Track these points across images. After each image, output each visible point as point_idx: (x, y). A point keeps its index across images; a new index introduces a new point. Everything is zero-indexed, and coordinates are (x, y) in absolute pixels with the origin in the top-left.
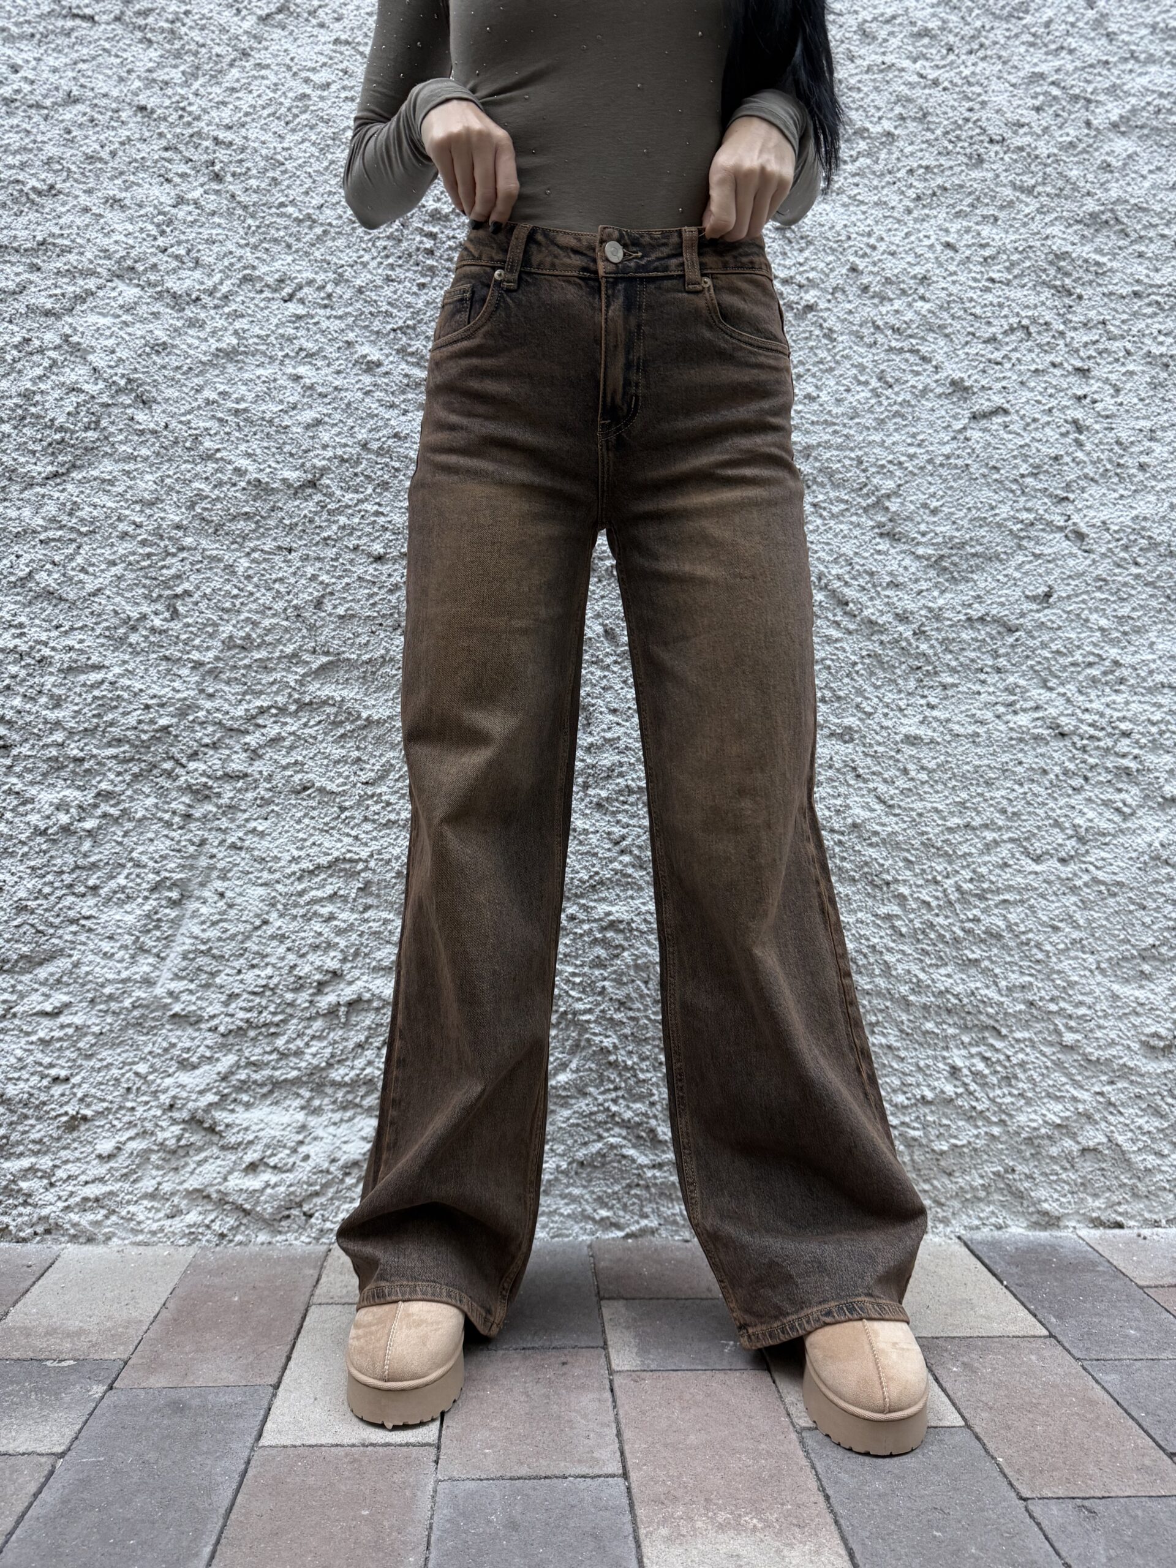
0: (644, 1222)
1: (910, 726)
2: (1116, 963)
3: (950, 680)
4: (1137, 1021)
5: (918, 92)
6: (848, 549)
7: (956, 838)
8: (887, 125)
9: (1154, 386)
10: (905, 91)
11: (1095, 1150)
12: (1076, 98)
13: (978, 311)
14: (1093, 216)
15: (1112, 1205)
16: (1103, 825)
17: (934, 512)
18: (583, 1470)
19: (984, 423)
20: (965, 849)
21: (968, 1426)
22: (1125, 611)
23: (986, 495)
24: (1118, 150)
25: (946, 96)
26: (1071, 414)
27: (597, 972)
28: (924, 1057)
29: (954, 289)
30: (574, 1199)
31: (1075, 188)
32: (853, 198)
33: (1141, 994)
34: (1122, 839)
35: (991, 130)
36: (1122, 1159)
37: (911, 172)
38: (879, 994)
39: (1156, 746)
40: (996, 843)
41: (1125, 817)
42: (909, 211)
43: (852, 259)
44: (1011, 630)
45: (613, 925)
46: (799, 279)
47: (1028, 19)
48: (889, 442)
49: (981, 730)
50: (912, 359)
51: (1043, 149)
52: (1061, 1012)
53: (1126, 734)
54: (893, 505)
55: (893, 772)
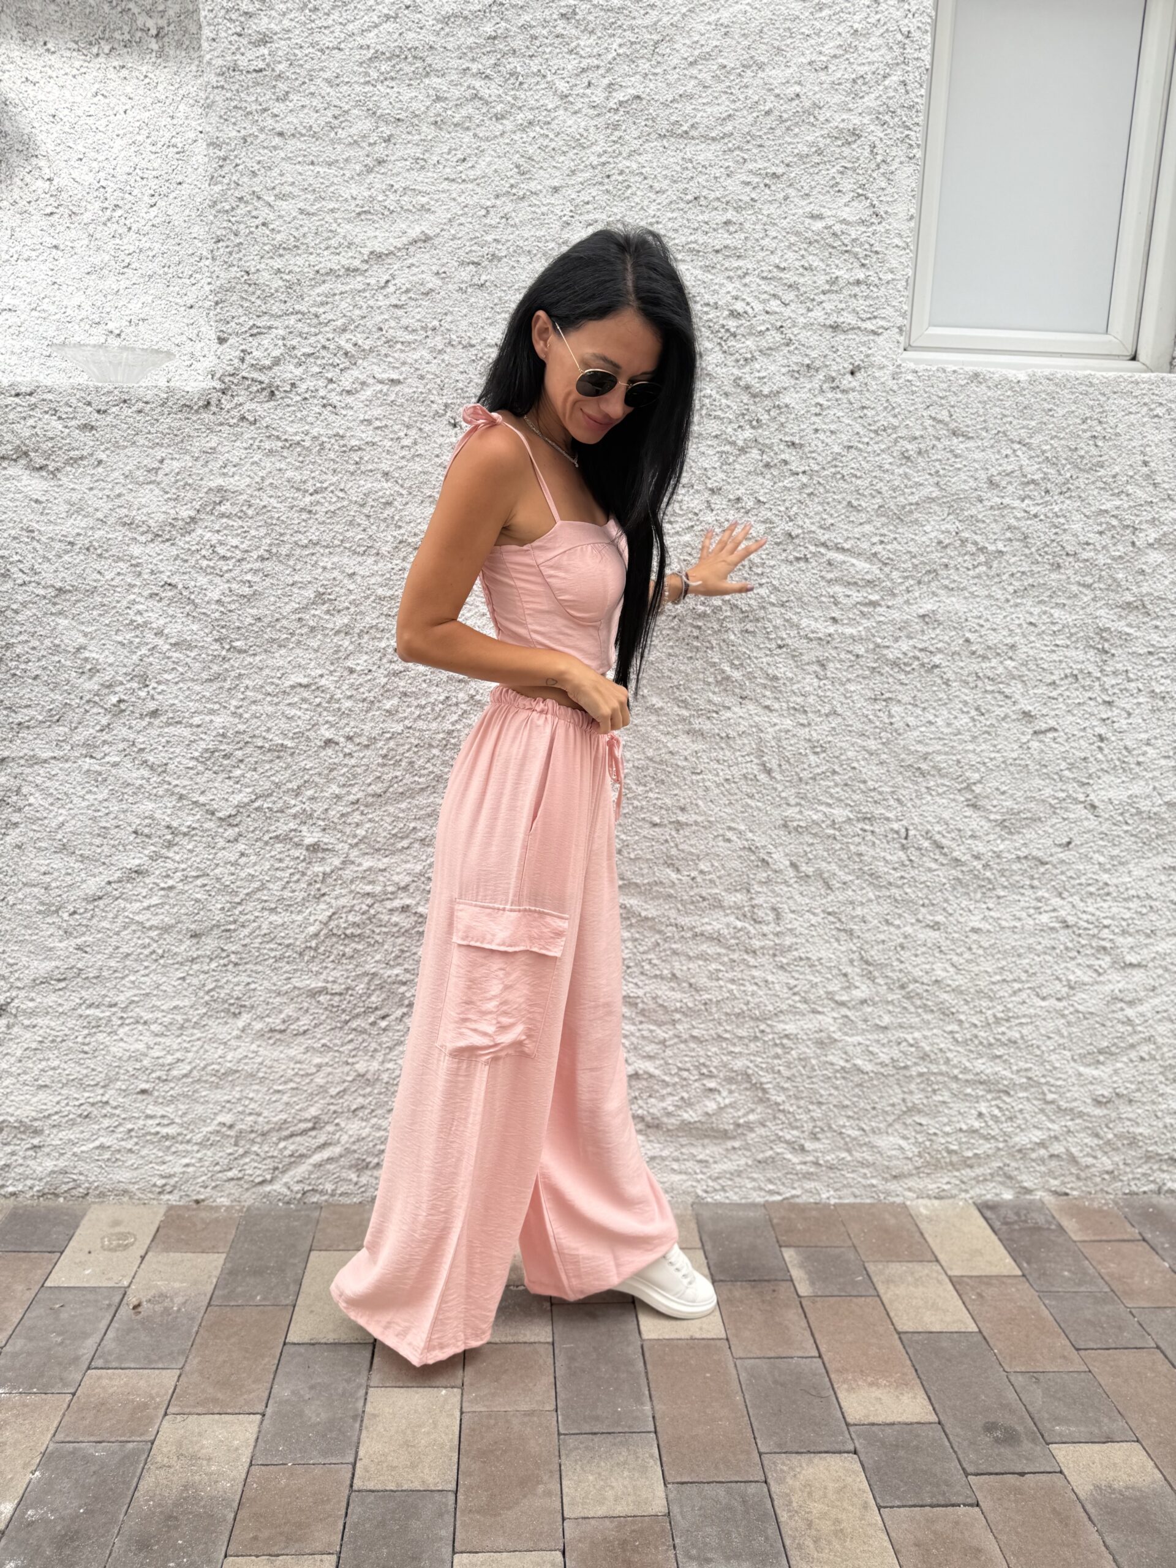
0: (794, 1192)
1: (975, 922)
2: (1082, 1056)
3: (1002, 893)
4: (1091, 1087)
5: (1022, 524)
6: (946, 815)
7: (997, 987)
8: (1000, 546)
9: (1153, 711)
10: (1013, 522)
11: (1058, 1156)
12: (1128, 526)
13: (1045, 666)
14: (1129, 604)
15: (1063, 1183)
16: (1086, 979)
17: (1003, 793)
18: (800, 1354)
19: (1041, 736)
20: (1001, 993)
21: (980, 1332)
22: (1116, 852)
23: (1038, 782)
24: (1151, 561)
25: (1040, 526)
26: (1098, 730)
27: (776, 1061)
28: (963, 1107)
29: (1031, 652)
30: (754, 1180)
31: (1119, 586)
32: (972, 593)
33: (1096, 1073)
34: (1096, 987)
35: (1069, 548)
36: (1073, 1160)
37: (1012, 575)
38: (941, 1074)
39: (1124, 932)
40: (1020, 990)
41: (1100, 974)
42: (1008, 601)
43: (968, 635)
44: (1043, 863)
45: (787, 1036)
46: (931, 648)
47: (1102, 472)
48: (978, 750)
49: (1018, 924)
50: (1000, 697)
51: (1102, 560)
52: (1047, 1083)
53: (1105, 927)
54: (978, 789)
55: (963, 949)
